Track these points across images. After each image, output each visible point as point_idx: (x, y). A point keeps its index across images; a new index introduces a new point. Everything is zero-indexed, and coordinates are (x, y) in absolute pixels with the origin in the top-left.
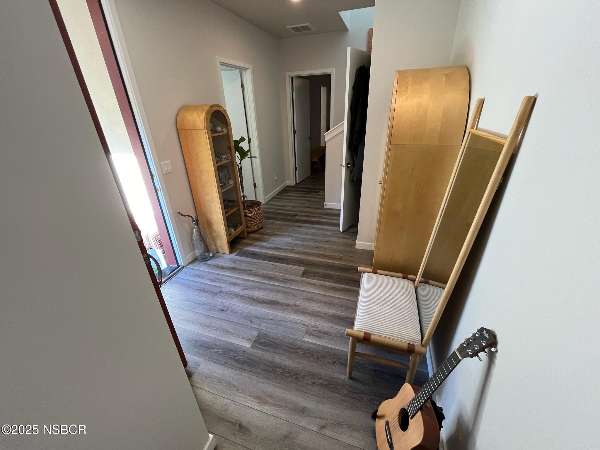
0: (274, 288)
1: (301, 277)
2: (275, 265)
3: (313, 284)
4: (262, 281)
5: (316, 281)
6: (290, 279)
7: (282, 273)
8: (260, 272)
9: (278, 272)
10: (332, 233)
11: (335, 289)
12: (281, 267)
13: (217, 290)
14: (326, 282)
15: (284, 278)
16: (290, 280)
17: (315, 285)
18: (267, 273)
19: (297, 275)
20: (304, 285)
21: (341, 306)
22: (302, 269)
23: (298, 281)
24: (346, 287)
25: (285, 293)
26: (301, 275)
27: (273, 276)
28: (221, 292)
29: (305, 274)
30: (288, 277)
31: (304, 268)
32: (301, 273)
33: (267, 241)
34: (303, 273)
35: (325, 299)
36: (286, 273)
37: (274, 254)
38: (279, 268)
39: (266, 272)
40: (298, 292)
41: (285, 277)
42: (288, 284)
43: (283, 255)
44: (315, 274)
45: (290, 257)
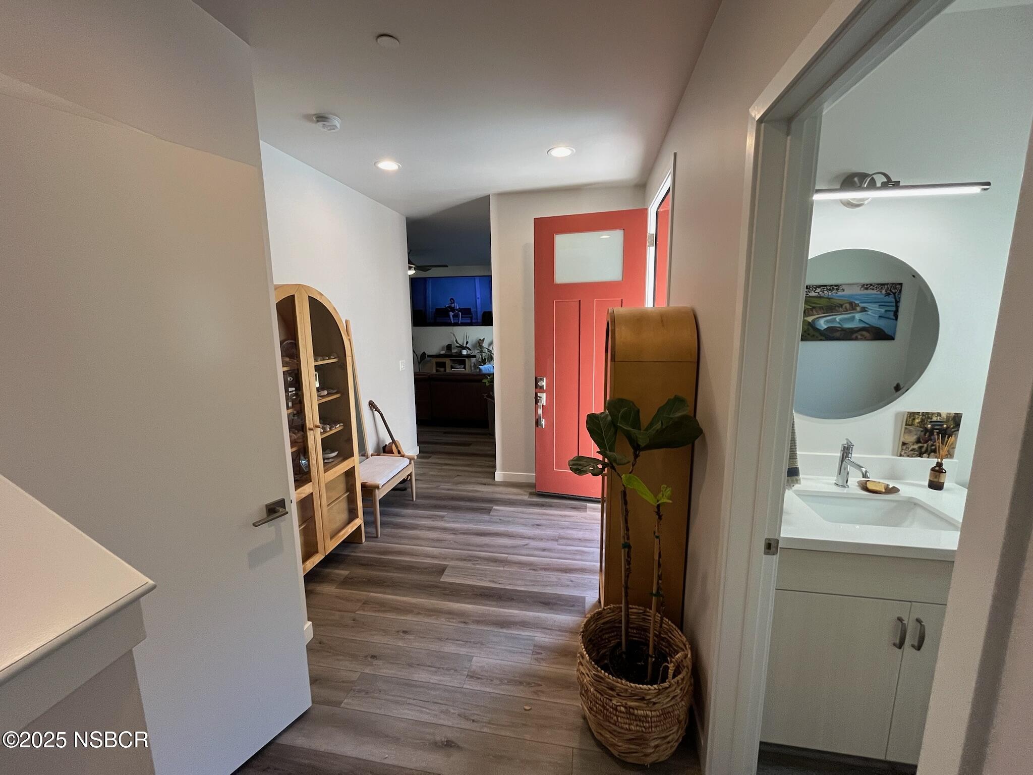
0: (486, 549)
1: (448, 565)
2: (495, 582)
3: (429, 557)
4: (507, 555)
5: (425, 561)
6: (465, 562)
7: (478, 569)
8: (516, 568)
9: (486, 570)
10: (338, 704)
11: (400, 553)
12: (483, 579)
13: (561, 542)
14: (410, 561)
15: (473, 562)
16: (465, 560)
17: (427, 556)
18: (504, 567)
19: (453, 567)
20: (443, 555)
21: (401, 537)
22: (444, 579)
23: (452, 559)
24: (383, 557)
25: (469, 545)
26: (446, 567)
27: (492, 564)
28: (557, 540)
29: (441, 570)
30: (469, 565)
31: (441, 580)
32: (446, 571)
33: (539, 650)
34: (443, 570)
35: (418, 542)
36: (472, 569)
37: (503, 607)
38: (486, 578)
39: (505, 569)
40: (452, 546)
41: (473, 564)
42: (467, 555)
43: (486, 605)
44: (425, 570)
45: (469, 601)
